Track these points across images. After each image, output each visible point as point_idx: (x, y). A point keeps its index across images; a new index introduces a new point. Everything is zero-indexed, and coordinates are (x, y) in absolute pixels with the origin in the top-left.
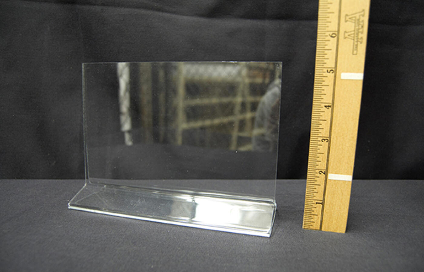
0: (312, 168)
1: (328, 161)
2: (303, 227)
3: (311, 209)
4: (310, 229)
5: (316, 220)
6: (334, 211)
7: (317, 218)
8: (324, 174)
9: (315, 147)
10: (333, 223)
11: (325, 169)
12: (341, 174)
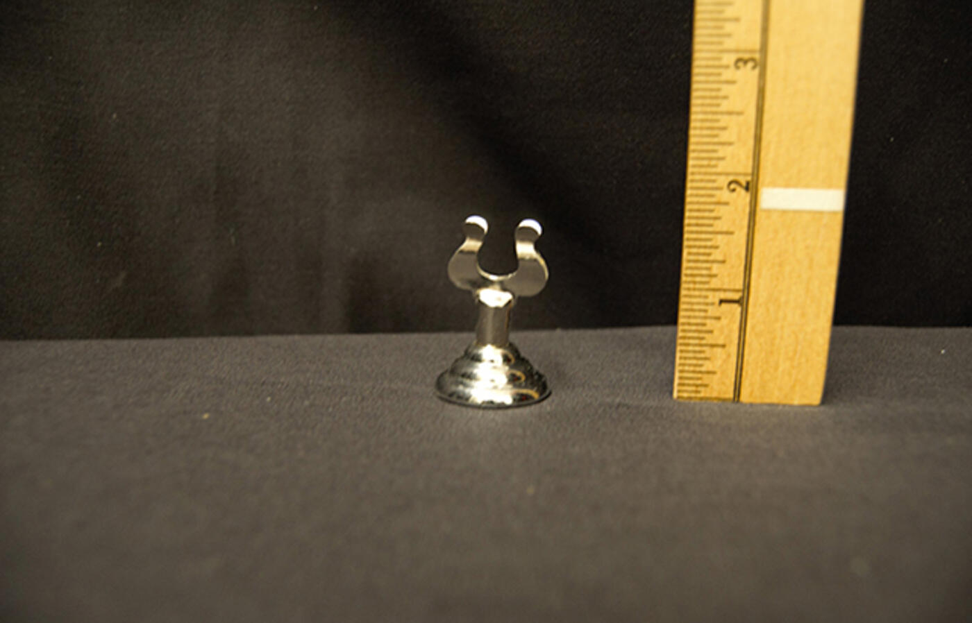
0: (703, 170)
1: (758, 139)
2: (675, 395)
3: (704, 325)
4: (701, 399)
5: (721, 364)
6: (782, 327)
7: (724, 356)
8: (747, 189)
9: (711, 90)
10: (781, 369)
11: (750, 170)
12: (807, 186)
